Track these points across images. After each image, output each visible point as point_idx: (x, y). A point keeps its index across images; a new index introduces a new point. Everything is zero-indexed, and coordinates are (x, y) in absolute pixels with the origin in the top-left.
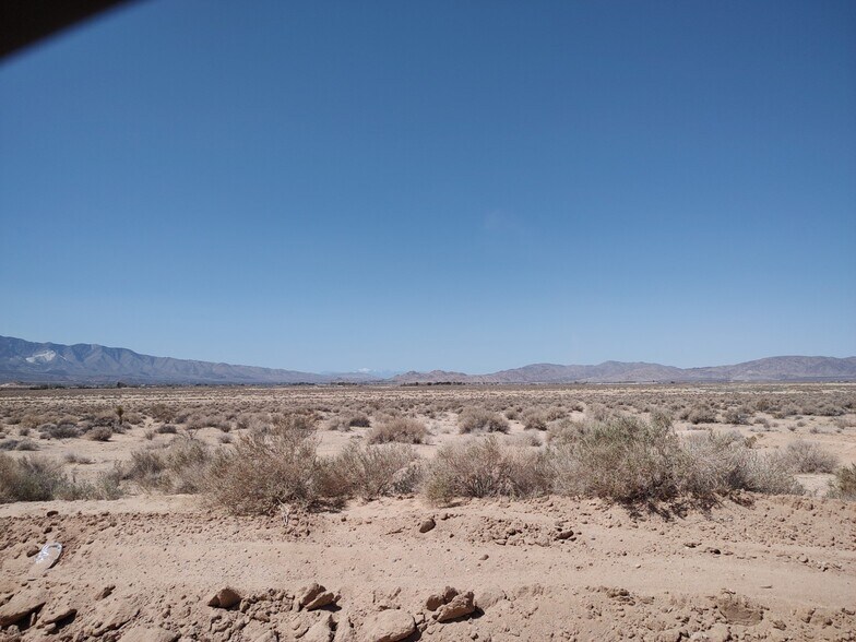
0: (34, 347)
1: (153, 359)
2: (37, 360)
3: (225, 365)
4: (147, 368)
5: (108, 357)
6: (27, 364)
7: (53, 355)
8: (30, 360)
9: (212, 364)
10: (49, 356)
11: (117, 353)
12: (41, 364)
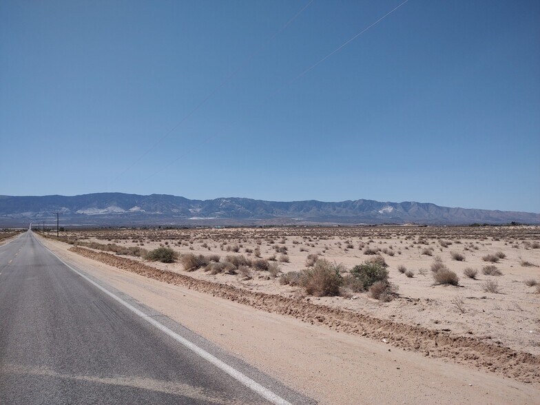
0: (381, 205)
1: (448, 209)
2: (384, 212)
3: (498, 211)
4: (445, 215)
5: (421, 209)
6: (380, 214)
7: (392, 209)
8: (381, 212)
9: (490, 211)
10: (390, 209)
11: (426, 206)
12: (386, 213)
